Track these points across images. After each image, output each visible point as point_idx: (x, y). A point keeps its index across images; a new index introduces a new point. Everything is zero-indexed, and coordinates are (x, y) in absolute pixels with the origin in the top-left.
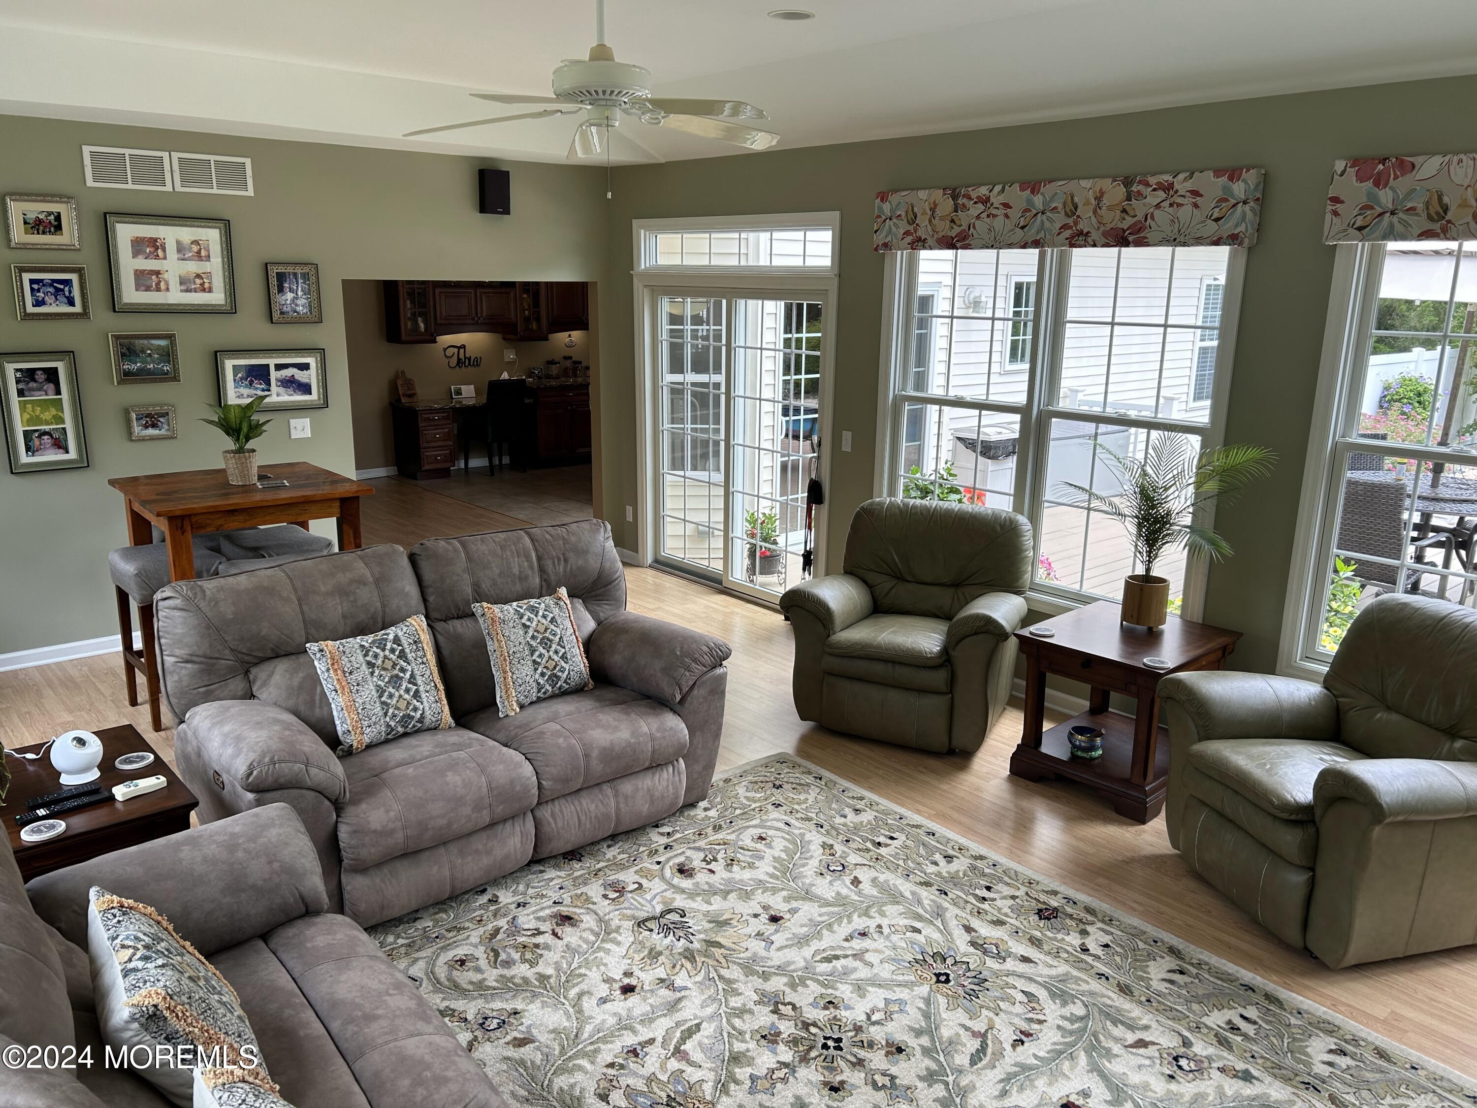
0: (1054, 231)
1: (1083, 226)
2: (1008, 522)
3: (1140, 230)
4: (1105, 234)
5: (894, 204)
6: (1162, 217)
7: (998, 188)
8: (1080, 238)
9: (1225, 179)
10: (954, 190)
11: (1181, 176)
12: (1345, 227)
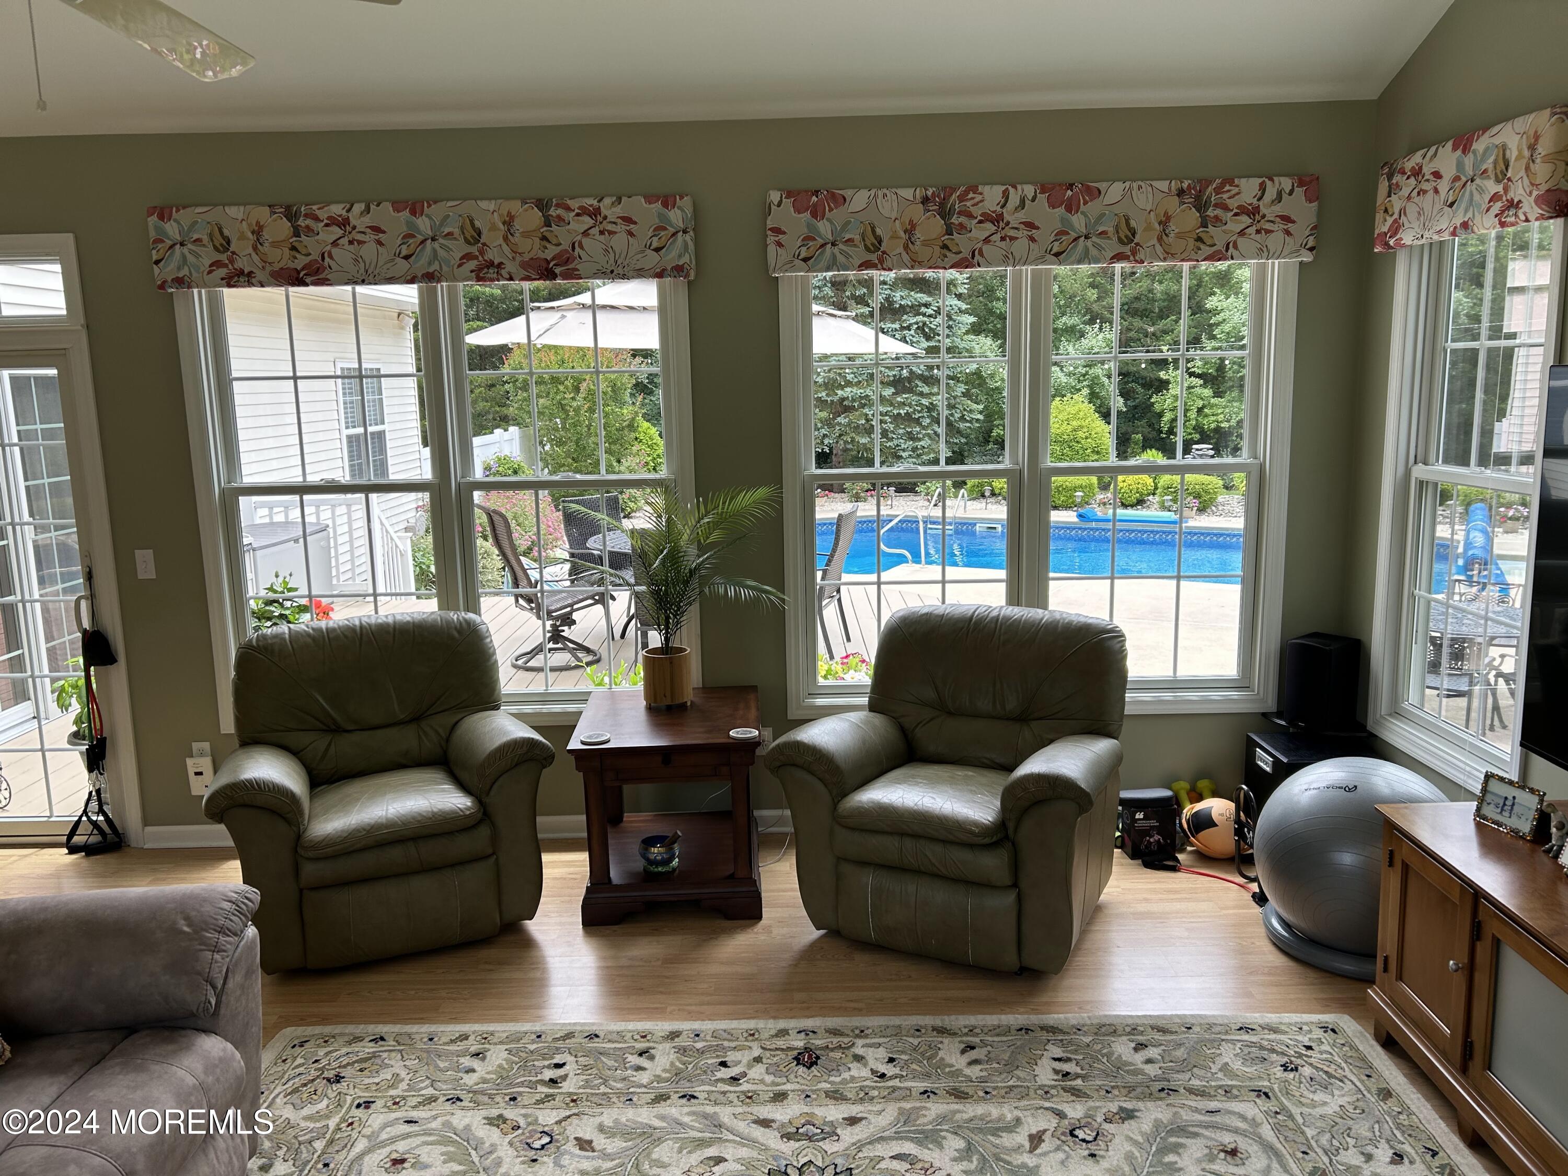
0: (453, 262)
1: (492, 255)
2: (464, 623)
3: (567, 261)
4: (524, 265)
5: (186, 224)
6: (593, 246)
7: (358, 208)
8: (491, 271)
9: (659, 205)
10: (288, 208)
11: (607, 201)
12: (790, 258)
